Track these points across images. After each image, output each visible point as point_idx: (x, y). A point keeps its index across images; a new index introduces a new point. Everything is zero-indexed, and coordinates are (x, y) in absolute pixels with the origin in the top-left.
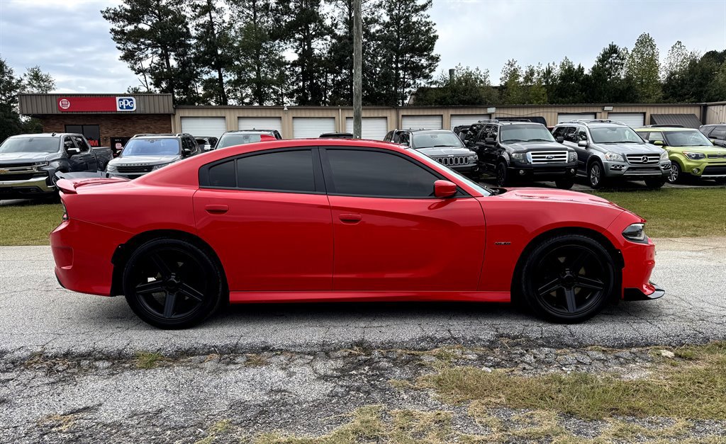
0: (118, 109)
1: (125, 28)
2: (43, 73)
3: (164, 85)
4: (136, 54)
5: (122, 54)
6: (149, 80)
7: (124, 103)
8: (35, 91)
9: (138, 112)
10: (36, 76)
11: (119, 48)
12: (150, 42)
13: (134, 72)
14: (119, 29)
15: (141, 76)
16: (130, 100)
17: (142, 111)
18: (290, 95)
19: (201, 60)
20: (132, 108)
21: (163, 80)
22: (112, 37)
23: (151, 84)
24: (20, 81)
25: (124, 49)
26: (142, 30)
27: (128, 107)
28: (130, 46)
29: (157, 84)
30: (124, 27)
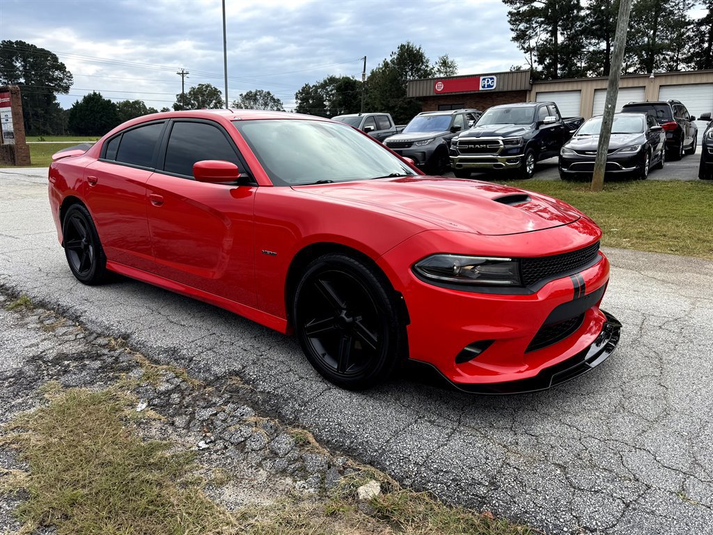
0: (481, 89)
1: (521, 9)
2: (450, 60)
3: (547, 61)
4: (528, 33)
5: (514, 34)
6: (534, 58)
7: (486, 82)
8: (442, 75)
9: (497, 90)
10: (444, 63)
11: (512, 30)
12: (543, 19)
13: (523, 51)
14: (515, 11)
15: (528, 55)
16: (491, 79)
17: (501, 89)
18: (687, 60)
19: (589, 32)
20: (492, 86)
21: (547, 56)
22: (509, 19)
23: (535, 61)
24: (433, 69)
25: (517, 30)
26: (536, 9)
27: (489, 86)
28: (522, 26)
29: (541, 62)
30: (519, 8)
